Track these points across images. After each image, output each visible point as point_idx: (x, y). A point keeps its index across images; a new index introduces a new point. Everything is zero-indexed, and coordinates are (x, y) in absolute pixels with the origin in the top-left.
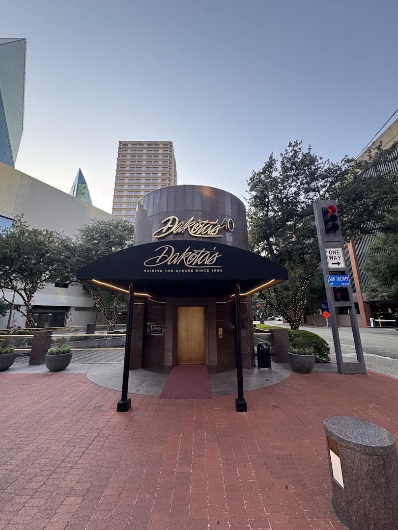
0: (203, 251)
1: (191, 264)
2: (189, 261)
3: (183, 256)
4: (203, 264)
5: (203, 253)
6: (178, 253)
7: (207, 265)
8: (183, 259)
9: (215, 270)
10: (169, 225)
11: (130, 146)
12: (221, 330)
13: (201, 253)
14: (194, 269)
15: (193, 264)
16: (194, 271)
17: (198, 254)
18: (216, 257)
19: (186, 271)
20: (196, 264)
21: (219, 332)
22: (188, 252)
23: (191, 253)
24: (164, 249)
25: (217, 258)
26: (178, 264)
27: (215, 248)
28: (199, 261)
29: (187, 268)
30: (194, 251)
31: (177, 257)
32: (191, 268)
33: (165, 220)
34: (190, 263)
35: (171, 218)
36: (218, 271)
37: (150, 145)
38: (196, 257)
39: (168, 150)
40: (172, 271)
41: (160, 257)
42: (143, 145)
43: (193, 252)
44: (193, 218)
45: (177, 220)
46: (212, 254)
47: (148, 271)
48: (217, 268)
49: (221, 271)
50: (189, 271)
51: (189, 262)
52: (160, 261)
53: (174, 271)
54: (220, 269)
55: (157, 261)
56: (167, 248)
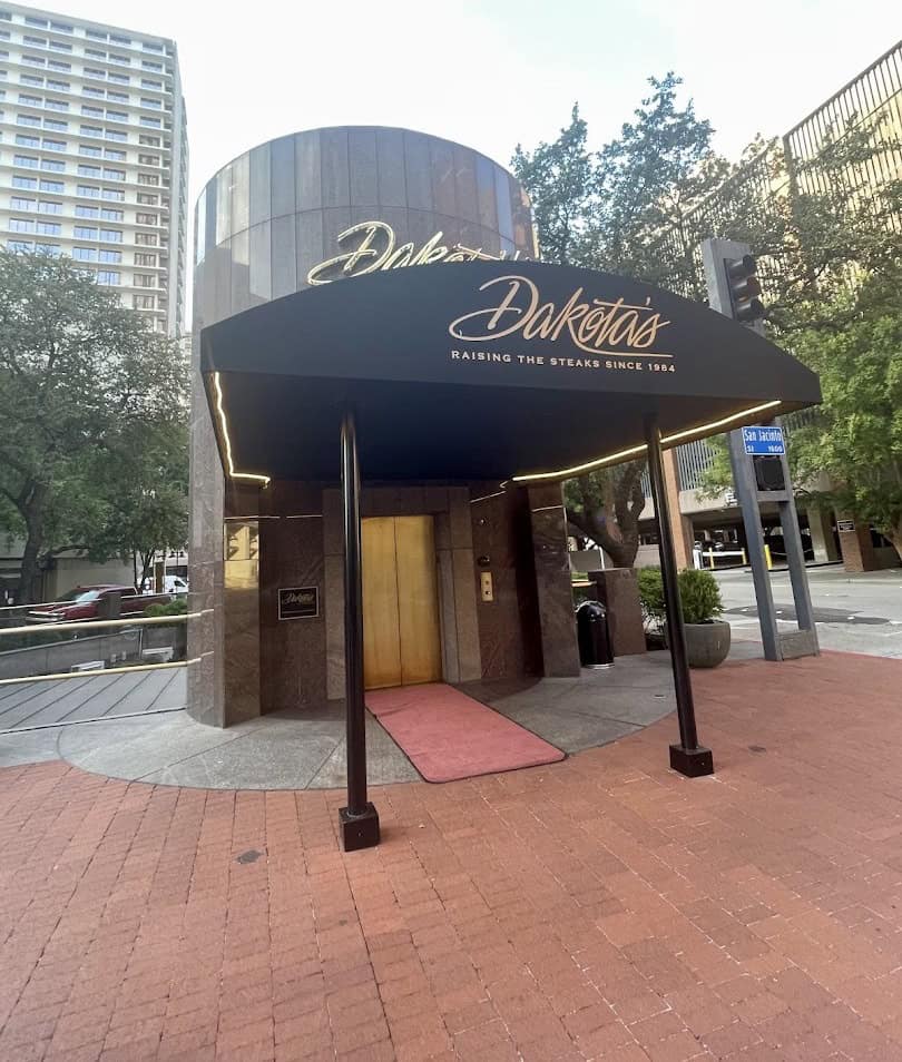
0: (618, 305)
1: (590, 343)
2: (586, 333)
3: (566, 317)
4: (622, 346)
5: (620, 312)
6: (552, 306)
7: (632, 349)
8: (566, 323)
9: (657, 368)
10: (363, 249)
11: (18, 21)
12: (487, 577)
13: (614, 311)
14: (602, 359)
15: (597, 345)
16: (603, 364)
17: (606, 313)
18: (655, 327)
19: (579, 363)
20: (605, 345)
21: (484, 583)
22: (576, 304)
23: (586, 307)
24: (506, 287)
25: (658, 330)
26: (553, 339)
27: (649, 299)
28: (613, 334)
29: (584, 355)
30: (596, 301)
31: (549, 318)
32: (592, 357)
33: (349, 231)
34: (588, 338)
35: (373, 225)
36: (664, 367)
37: (96, 34)
38: (601, 321)
39: (160, 67)
40: (540, 360)
41: (500, 311)
42: (70, 29)
43: (593, 307)
44: (440, 234)
45: (392, 234)
46: (643, 316)
47: (466, 355)
48: (660, 361)
49: (672, 369)
50: (587, 363)
51: (584, 336)
52: (501, 326)
53: (547, 361)
54: (668, 362)
55: (491, 325)
56: (517, 284)
